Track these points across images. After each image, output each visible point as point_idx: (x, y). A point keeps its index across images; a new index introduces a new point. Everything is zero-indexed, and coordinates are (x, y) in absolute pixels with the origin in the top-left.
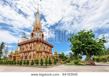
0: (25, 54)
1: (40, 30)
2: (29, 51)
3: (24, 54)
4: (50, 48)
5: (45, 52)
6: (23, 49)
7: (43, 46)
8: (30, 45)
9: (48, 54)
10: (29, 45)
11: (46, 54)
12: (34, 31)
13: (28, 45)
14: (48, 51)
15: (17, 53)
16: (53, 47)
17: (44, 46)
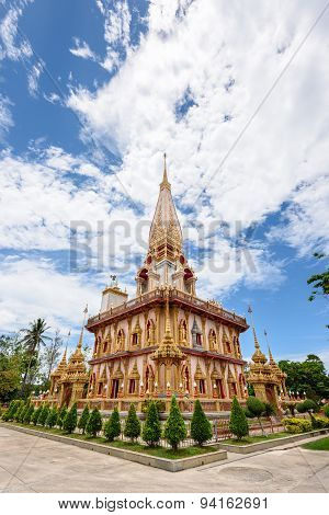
0: (111, 369)
1: (176, 253)
2: (129, 356)
3: (108, 370)
4: (231, 333)
5: (205, 356)
6: (106, 344)
7: (190, 327)
8: (134, 325)
9: (223, 369)
10: (130, 323)
11: (207, 366)
12: (149, 260)
13: (123, 325)
14: (220, 349)
15: (76, 364)
16: (244, 330)
17: (195, 324)
